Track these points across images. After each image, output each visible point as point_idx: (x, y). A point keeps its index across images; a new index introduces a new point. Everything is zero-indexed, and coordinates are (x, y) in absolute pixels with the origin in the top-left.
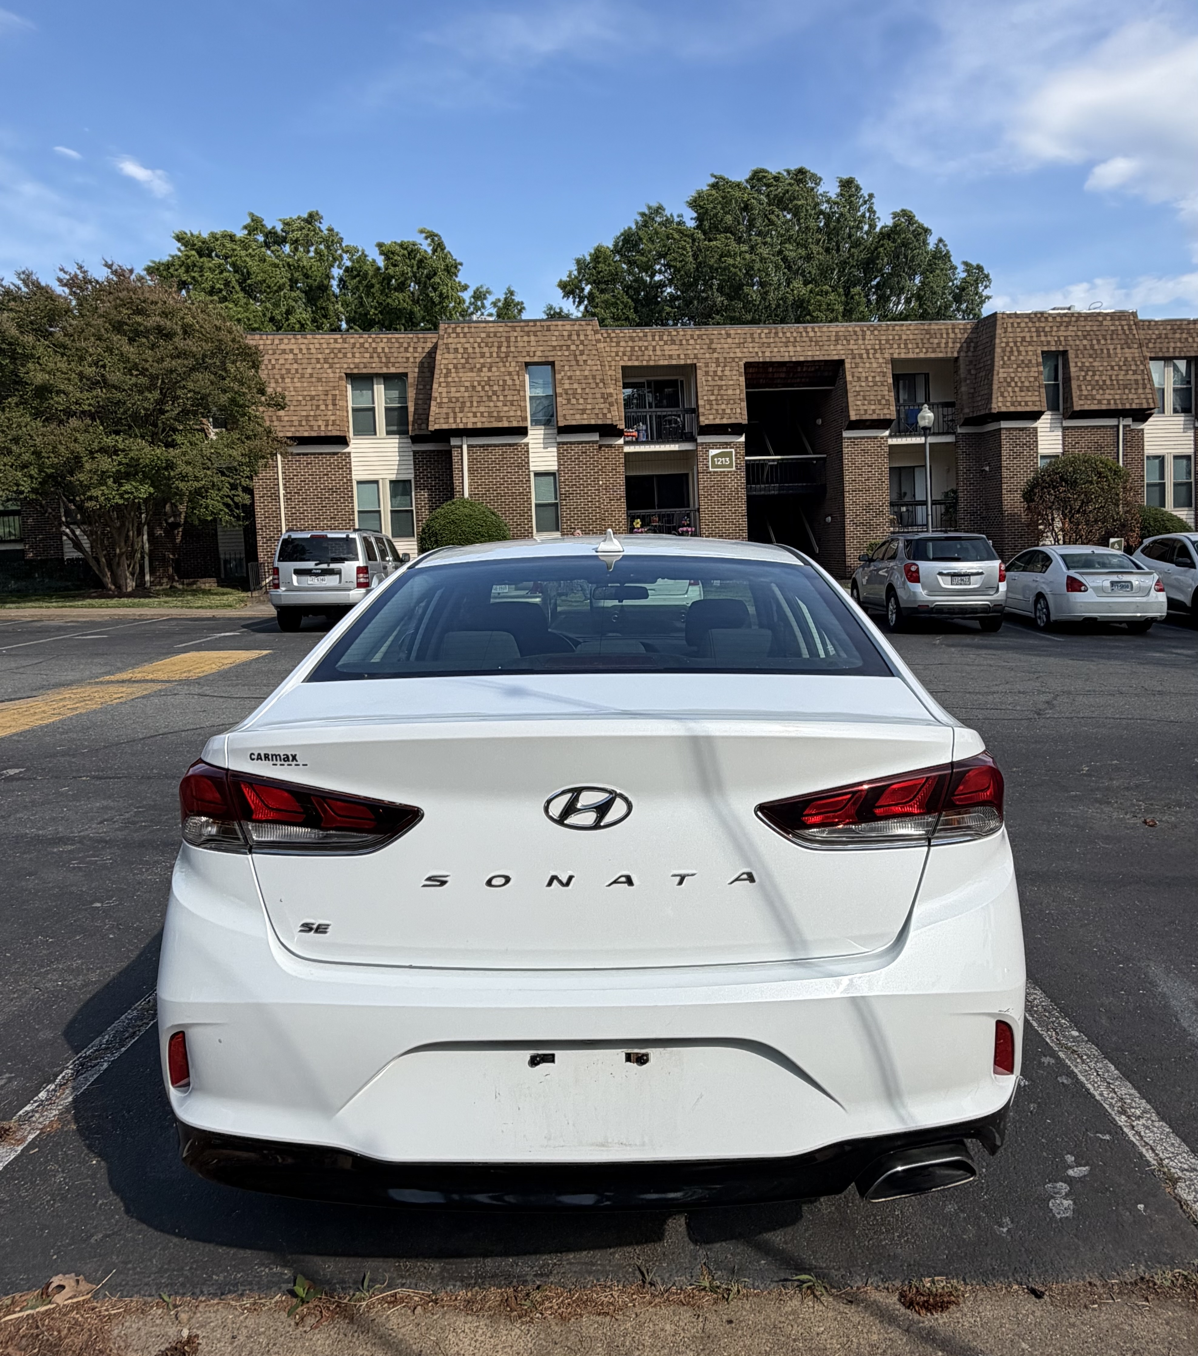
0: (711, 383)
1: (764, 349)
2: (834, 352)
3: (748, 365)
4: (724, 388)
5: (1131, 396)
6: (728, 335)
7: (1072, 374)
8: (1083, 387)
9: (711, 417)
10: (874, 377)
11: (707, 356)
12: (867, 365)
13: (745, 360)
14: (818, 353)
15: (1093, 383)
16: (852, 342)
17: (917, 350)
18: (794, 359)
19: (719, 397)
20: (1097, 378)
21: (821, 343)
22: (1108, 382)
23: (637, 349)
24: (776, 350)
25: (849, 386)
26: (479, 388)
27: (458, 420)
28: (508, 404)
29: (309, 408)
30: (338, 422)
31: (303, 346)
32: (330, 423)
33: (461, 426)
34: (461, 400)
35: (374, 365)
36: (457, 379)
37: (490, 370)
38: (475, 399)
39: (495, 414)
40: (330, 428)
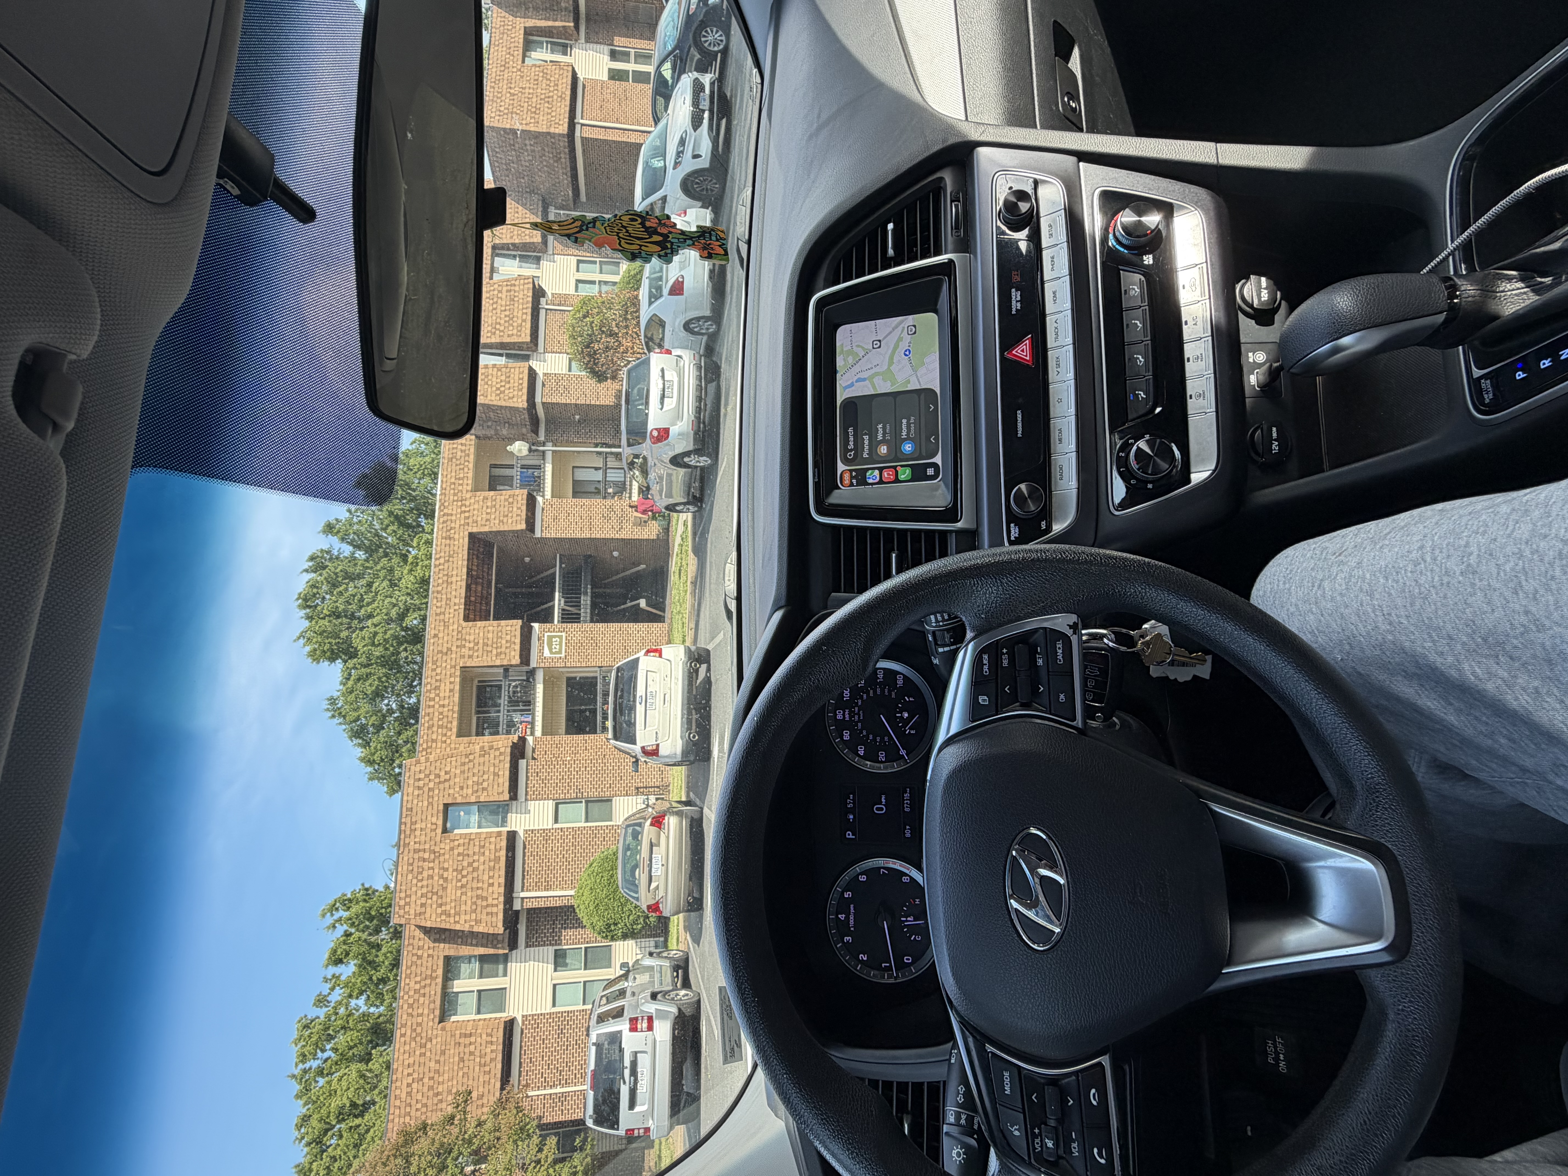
0: (480, 653)
1: (452, 604)
2: (461, 541)
3: (467, 619)
4: (486, 641)
5: (521, 296)
6: (436, 636)
7: (498, 341)
8: (510, 333)
9: (513, 653)
10: (487, 507)
11: (454, 656)
12: (476, 512)
13: (462, 622)
14: (460, 555)
15: (507, 324)
16: (453, 525)
17: (466, 470)
18: (465, 577)
19: (495, 646)
20: (502, 322)
21: (452, 553)
22: (507, 313)
23: (440, 723)
24: (454, 593)
25: (494, 529)
26: (464, 880)
27: (495, 902)
28: (482, 850)
29: (471, 1064)
30: (489, 1031)
31: (405, 1073)
32: (489, 1039)
33: (502, 899)
34: (474, 899)
35: (432, 993)
36: (453, 904)
37: (447, 870)
38: (475, 885)
39: (492, 864)
40: (494, 1039)
